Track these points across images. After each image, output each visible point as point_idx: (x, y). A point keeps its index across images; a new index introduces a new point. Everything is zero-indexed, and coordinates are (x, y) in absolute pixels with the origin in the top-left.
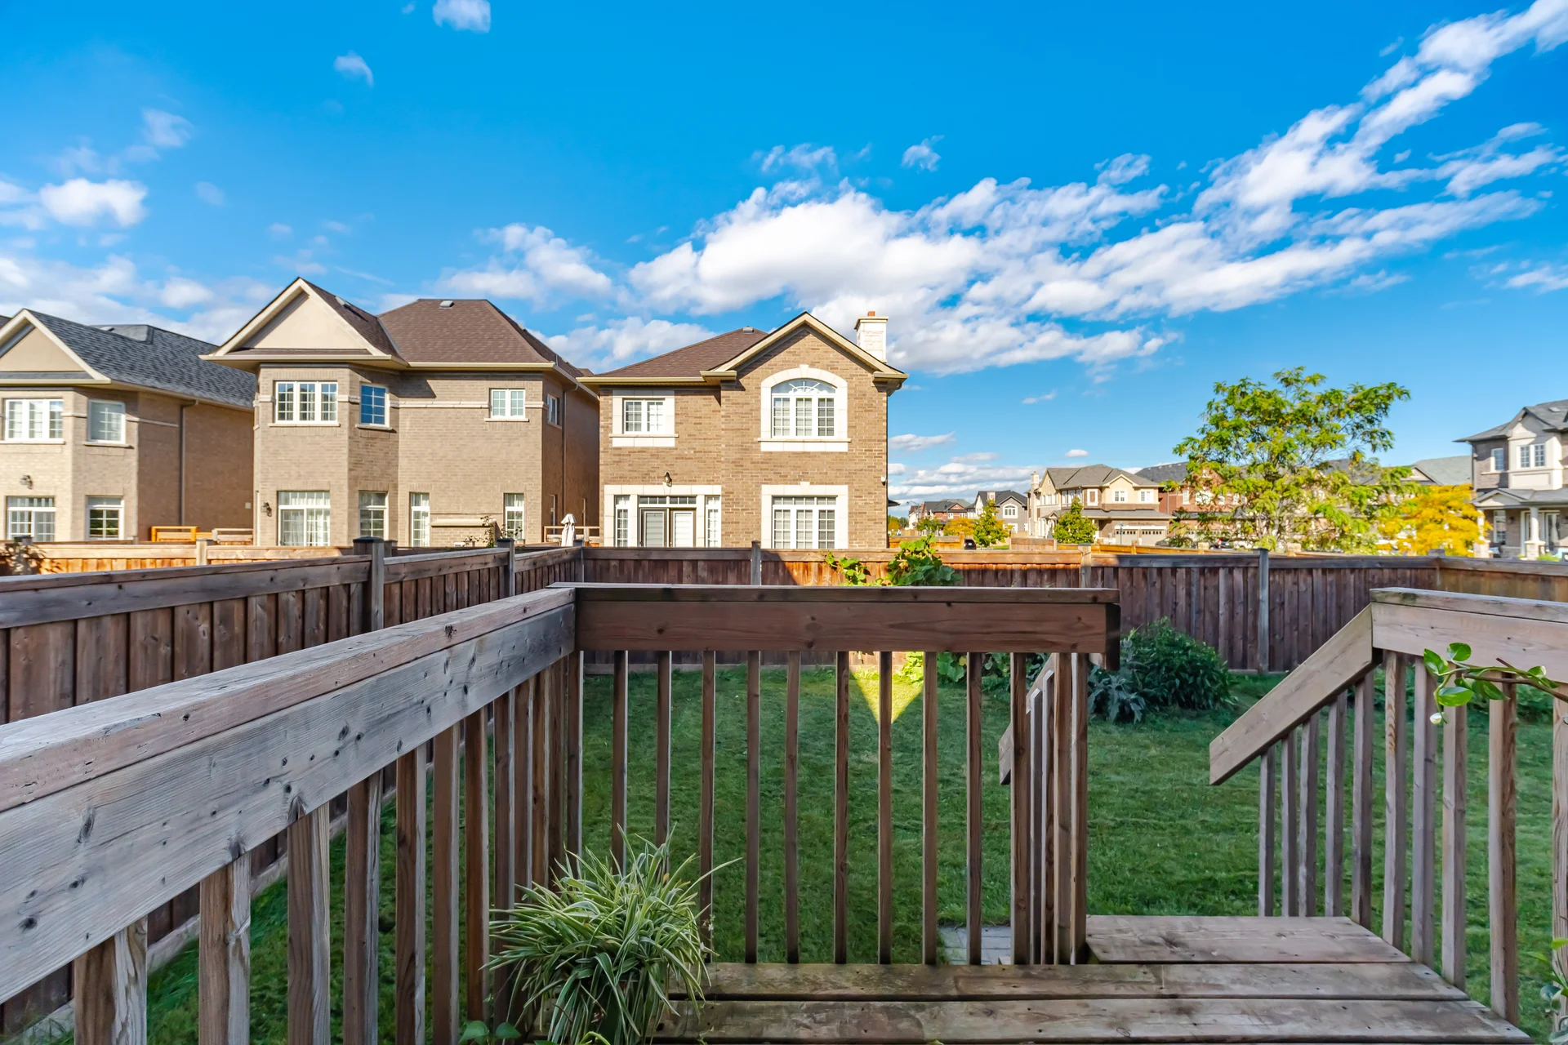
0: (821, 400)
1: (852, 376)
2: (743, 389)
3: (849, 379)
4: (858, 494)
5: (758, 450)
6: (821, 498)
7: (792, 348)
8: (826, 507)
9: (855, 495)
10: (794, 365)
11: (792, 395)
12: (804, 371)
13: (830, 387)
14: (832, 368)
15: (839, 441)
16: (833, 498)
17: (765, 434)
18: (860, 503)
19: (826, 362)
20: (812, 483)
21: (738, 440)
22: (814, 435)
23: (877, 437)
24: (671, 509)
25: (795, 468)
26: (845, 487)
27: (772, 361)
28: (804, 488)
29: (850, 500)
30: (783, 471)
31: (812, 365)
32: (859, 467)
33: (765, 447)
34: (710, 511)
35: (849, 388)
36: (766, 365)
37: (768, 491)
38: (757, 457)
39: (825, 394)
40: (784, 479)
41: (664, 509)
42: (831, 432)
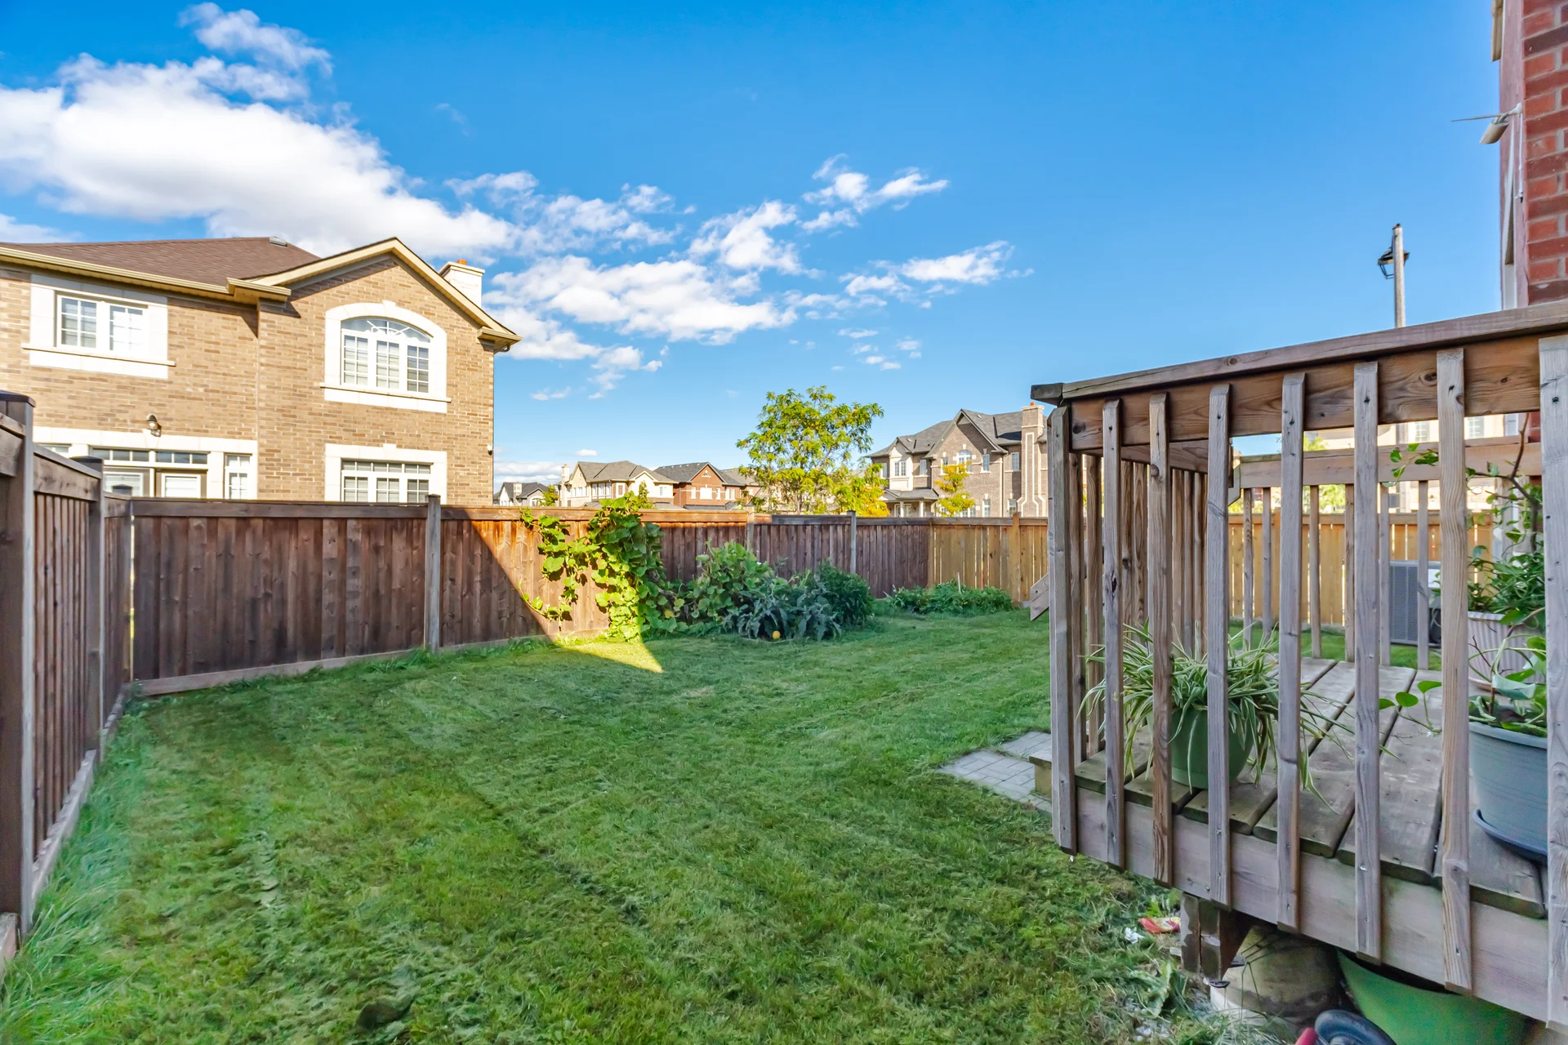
0: (411, 349)
1: (452, 327)
2: (297, 315)
3: (449, 329)
4: (459, 462)
5: (320, 399)
6: (410, 465)
7: (373, 277)
8: (418, 475)
9: (456, 463)
10: (376, 298)
11: (374, 335)
12: (388, 309)
13: (422, 334)
14: (428, 314)
15: (436, 398)
16: (426, 466)
17: (331, 376)
18: (462, 473)
19: (419, 304)
20: (399, 446)
21: (290, 382)
22: (402, 389)
23: (483, 401)
24: (157, 470)
25: (375, 426)
26: (444, 454)
27: (343, 288)
28: (388, 452)
29: (449, 469)
30: (358, 429)
31: (400, 303)
32: (459, 432)
33: (329, 396)
34: (232, 475)
35: (449, 340)
36: (334, 290)
37: (334, 453)
38: (316, 406)
39: (415, 342)
40: (359, 438)
41: (145, 470)
42: (424, 387)
